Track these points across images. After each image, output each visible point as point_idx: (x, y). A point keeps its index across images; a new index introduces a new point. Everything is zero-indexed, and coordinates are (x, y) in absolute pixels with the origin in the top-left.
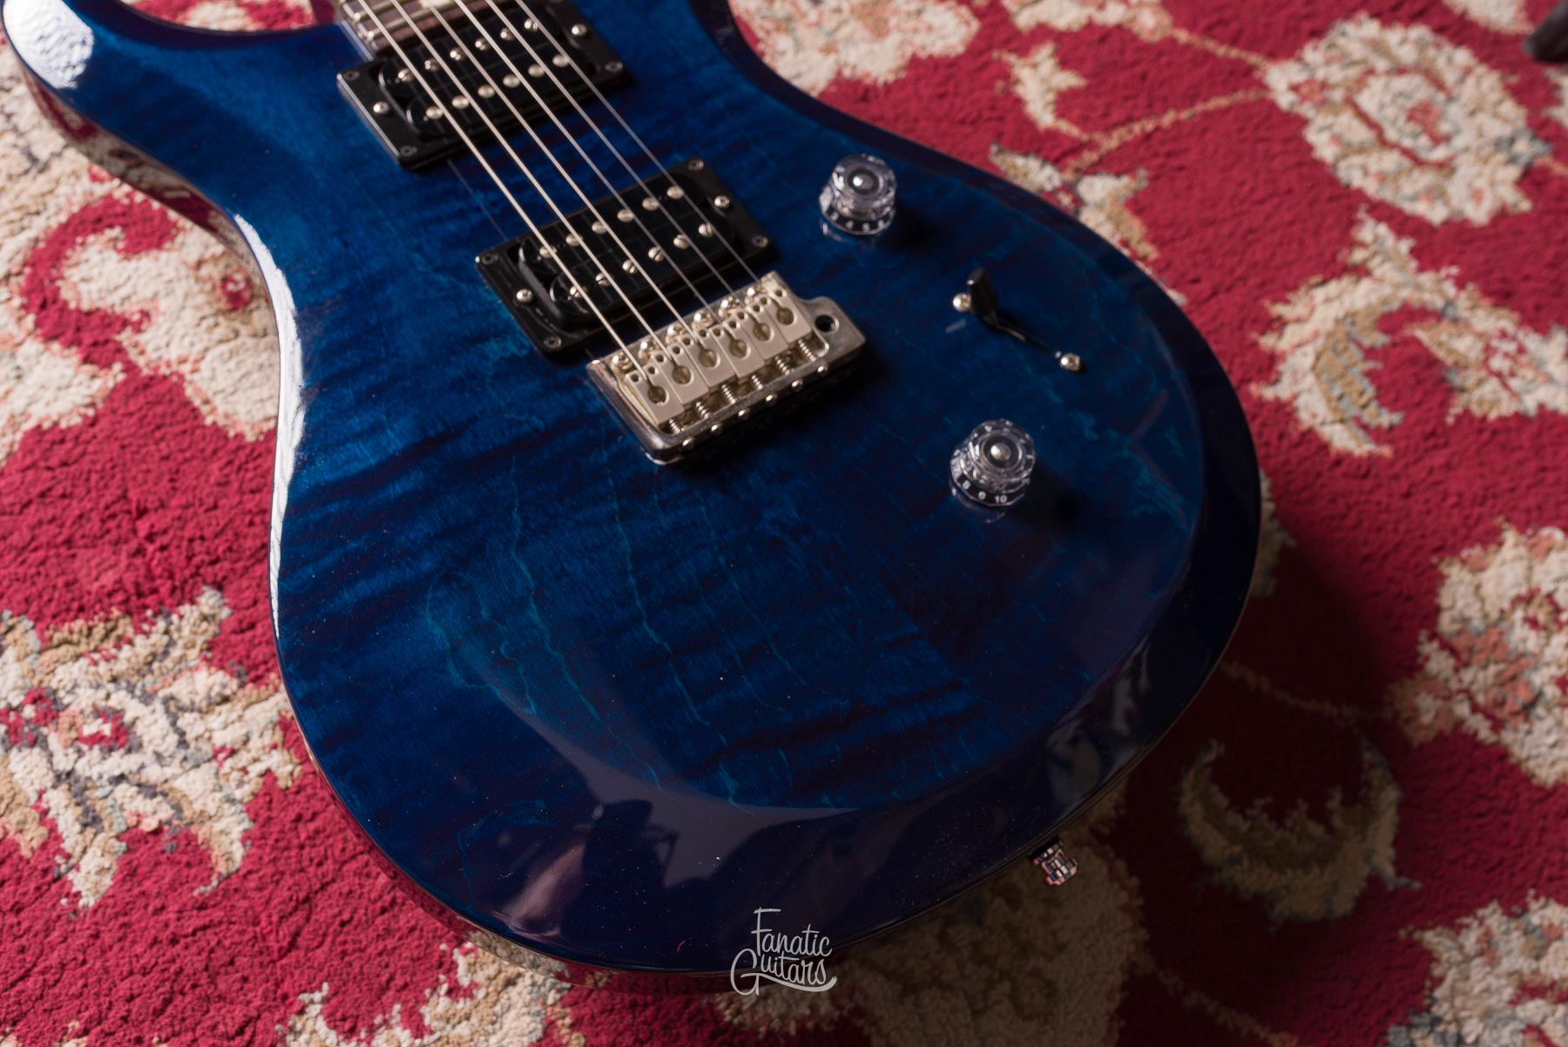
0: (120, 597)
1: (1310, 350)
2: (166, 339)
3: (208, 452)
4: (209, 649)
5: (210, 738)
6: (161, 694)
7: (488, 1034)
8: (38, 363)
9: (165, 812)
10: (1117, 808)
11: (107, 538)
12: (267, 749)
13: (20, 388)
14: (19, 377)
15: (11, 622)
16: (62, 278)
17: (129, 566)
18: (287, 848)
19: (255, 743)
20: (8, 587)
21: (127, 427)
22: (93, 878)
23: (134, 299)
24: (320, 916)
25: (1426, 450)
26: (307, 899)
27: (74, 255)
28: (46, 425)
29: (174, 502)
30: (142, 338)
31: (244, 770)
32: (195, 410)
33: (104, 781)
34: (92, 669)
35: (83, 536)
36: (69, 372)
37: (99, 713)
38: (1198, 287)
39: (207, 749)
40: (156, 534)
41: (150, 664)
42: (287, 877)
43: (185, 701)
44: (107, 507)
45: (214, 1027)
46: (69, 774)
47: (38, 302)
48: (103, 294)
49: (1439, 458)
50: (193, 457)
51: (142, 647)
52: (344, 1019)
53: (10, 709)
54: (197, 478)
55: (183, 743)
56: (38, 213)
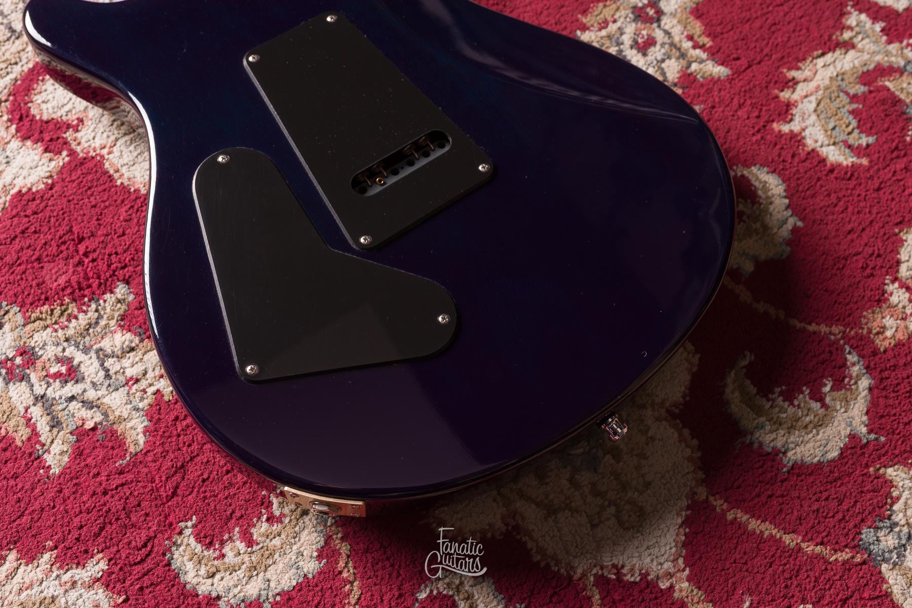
0: (68, 291)
1: (813, 98)
2: (93, 134)
3: (119, 202)
4: (122, 320)
5: (124, 373)
6: (95, 347)
7: (291, 545)
8: (19, 153)
9: (98, 417)
10: (684, 397)
11: (61, 256)
12: (157, 378)
13: (8, 169)
14: (8, 163)
15: (6, 308)
16: (32, 102)
17: (74, 272)
18: (170, 437)
19: (150, 375)
20: (5, 288)
21: (71, 189)
22: (58, 457)
23: (74, 112)
24: (190, 476)
25: (892, 159)
26: (182, 466)
27: (39, 87)
28: (24, 190)
29: (100, 233)
30: (79, 135)
31: (144, 391)
32: (110, 176)
33: (62, 401)
34: (54, 334)
35: (47, 256)
36: (37, 158)
37: (59, 360)
38: (738, 62)
39: (122, 379)
40: (90, 252)
41: (88, 330)
42: (170, 454)
43: (109, 351)
44: (61, 238)
45: (130, 543)
46: (42, 397)
47: (18, 117)
48: (55, 110)
49: (900, 164)
50: (110, 205)
51: (83, 319)
52: (206, 537)
53: (8, 359)
54: (113, 217)
55: (108, 376)
56: (16, 63)
